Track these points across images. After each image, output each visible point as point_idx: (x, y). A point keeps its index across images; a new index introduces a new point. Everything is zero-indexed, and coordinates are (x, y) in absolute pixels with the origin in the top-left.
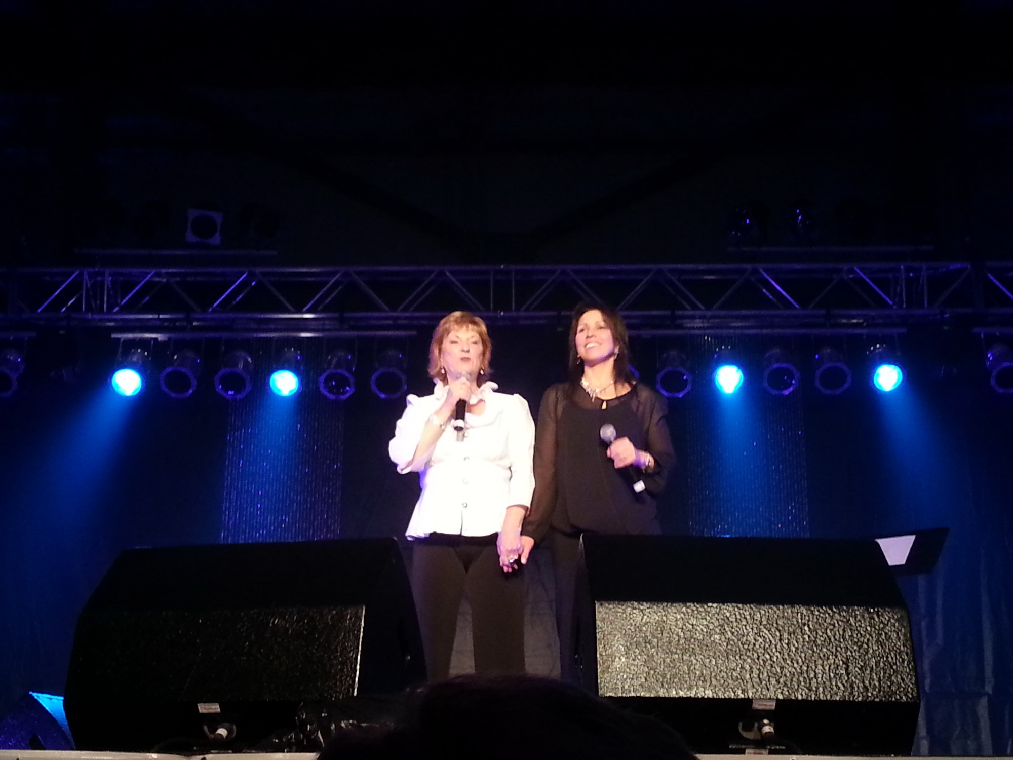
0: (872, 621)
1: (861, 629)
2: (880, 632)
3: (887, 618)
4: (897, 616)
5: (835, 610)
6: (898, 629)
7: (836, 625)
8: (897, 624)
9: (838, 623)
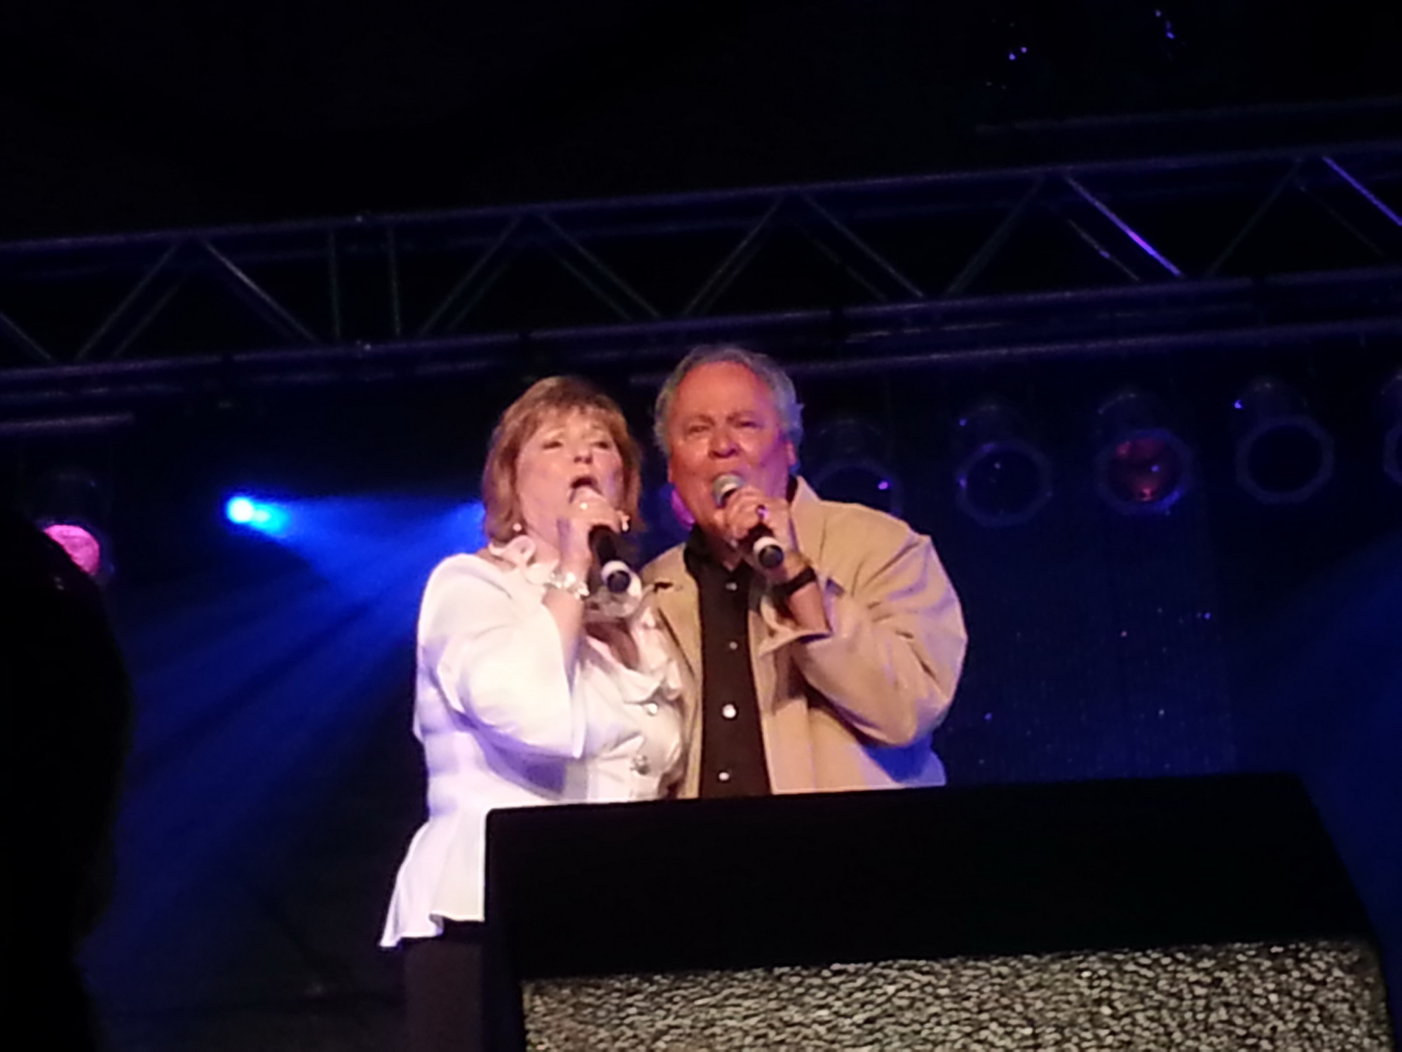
0: (1283, 977)
1: (1256, 999)
2: (1307, 1005)
3: (1322, 965)
4: (1350, 958)
5: (1180, 956)
6: (1353, 993)
7: (1188, 996)
8: (1349, 982)
9: (1192, 992)
